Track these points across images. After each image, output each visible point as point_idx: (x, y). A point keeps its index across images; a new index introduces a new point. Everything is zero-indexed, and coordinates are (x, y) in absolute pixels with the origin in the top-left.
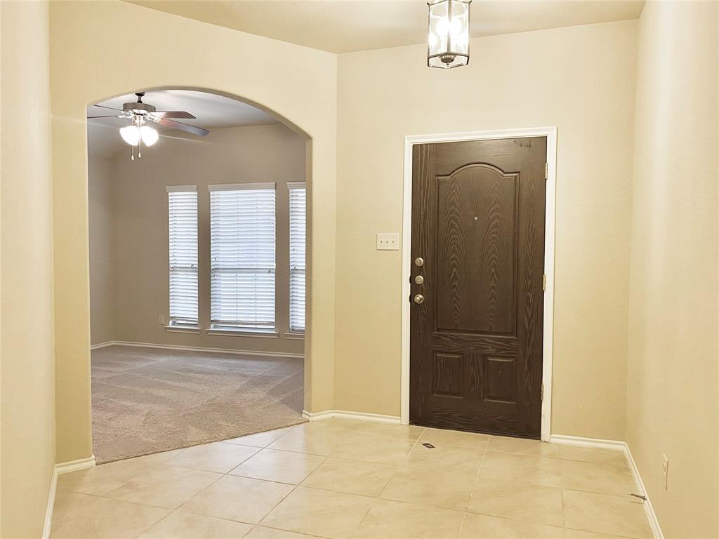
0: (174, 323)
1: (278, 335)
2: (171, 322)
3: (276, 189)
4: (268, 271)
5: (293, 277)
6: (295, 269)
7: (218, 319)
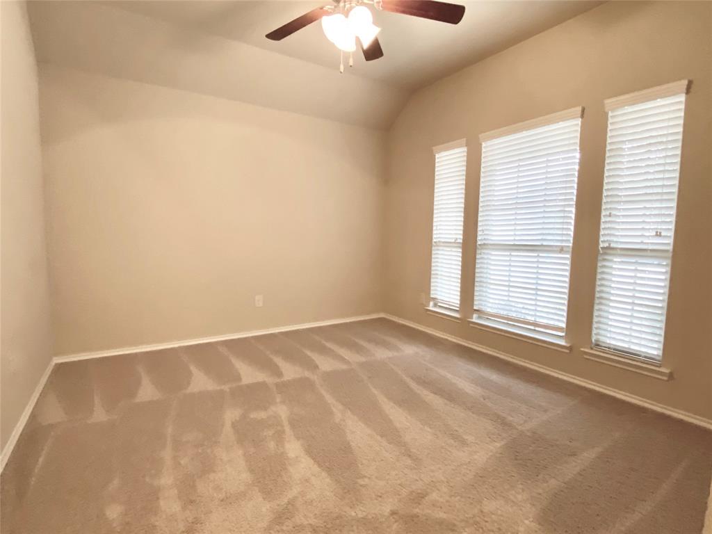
0: (435, 305)
1: (570, 348)
2: (431, 304)
3: (582, 116)
4: (559, 249)
5: (605, 260)
6: (609, 248)
7: (483, 308)
